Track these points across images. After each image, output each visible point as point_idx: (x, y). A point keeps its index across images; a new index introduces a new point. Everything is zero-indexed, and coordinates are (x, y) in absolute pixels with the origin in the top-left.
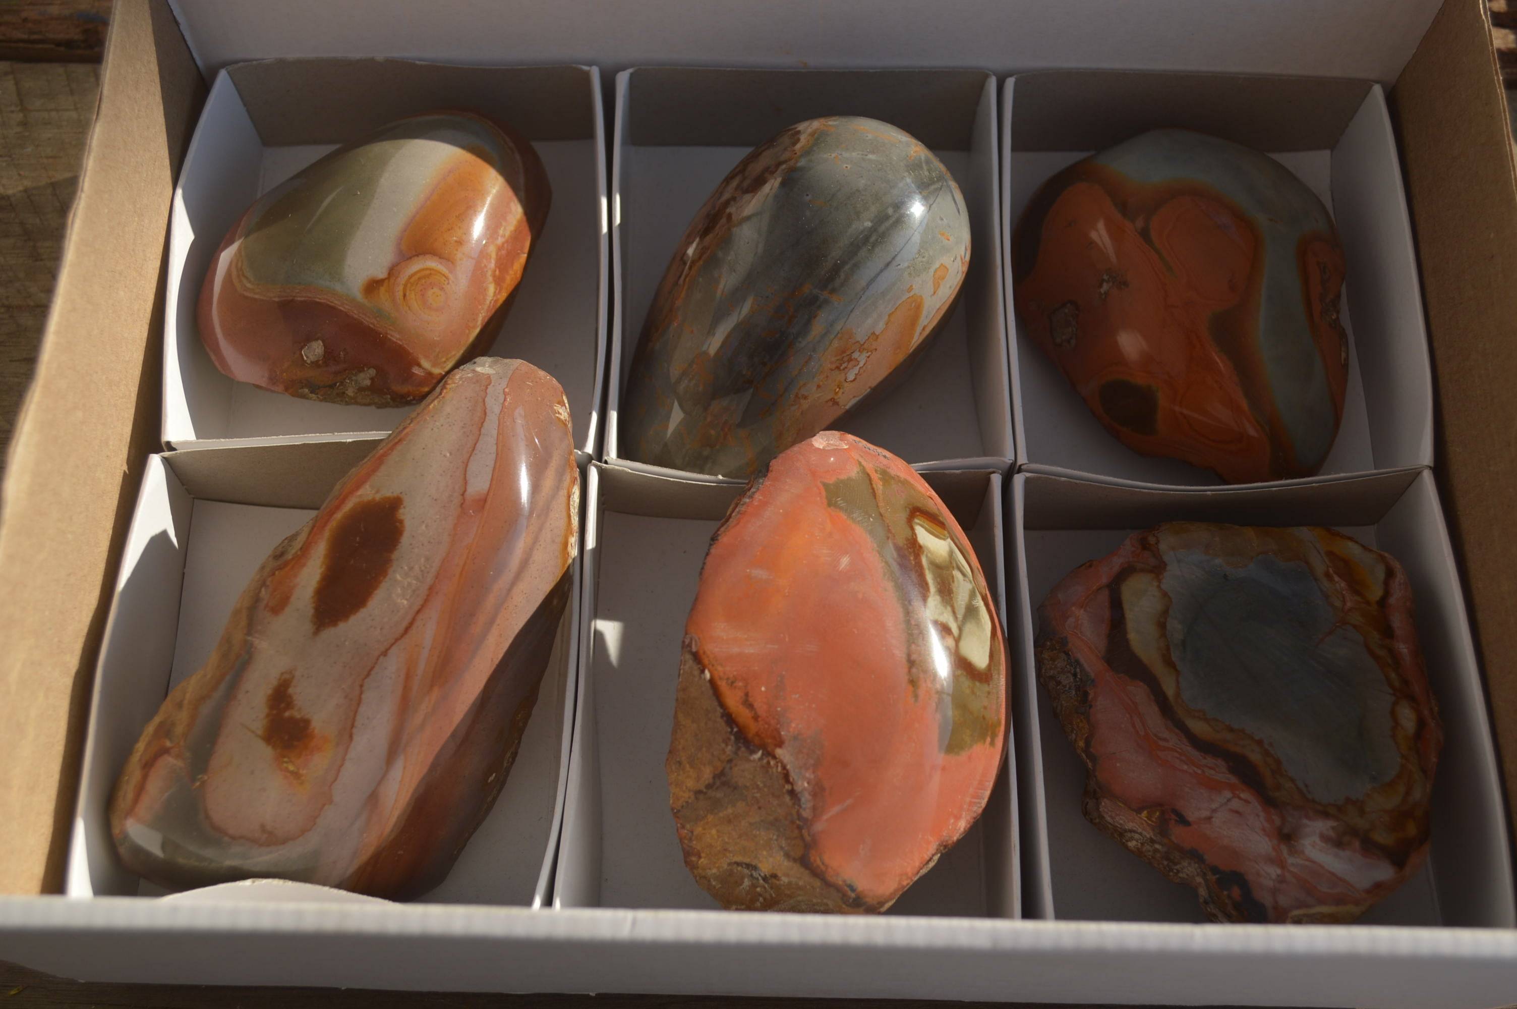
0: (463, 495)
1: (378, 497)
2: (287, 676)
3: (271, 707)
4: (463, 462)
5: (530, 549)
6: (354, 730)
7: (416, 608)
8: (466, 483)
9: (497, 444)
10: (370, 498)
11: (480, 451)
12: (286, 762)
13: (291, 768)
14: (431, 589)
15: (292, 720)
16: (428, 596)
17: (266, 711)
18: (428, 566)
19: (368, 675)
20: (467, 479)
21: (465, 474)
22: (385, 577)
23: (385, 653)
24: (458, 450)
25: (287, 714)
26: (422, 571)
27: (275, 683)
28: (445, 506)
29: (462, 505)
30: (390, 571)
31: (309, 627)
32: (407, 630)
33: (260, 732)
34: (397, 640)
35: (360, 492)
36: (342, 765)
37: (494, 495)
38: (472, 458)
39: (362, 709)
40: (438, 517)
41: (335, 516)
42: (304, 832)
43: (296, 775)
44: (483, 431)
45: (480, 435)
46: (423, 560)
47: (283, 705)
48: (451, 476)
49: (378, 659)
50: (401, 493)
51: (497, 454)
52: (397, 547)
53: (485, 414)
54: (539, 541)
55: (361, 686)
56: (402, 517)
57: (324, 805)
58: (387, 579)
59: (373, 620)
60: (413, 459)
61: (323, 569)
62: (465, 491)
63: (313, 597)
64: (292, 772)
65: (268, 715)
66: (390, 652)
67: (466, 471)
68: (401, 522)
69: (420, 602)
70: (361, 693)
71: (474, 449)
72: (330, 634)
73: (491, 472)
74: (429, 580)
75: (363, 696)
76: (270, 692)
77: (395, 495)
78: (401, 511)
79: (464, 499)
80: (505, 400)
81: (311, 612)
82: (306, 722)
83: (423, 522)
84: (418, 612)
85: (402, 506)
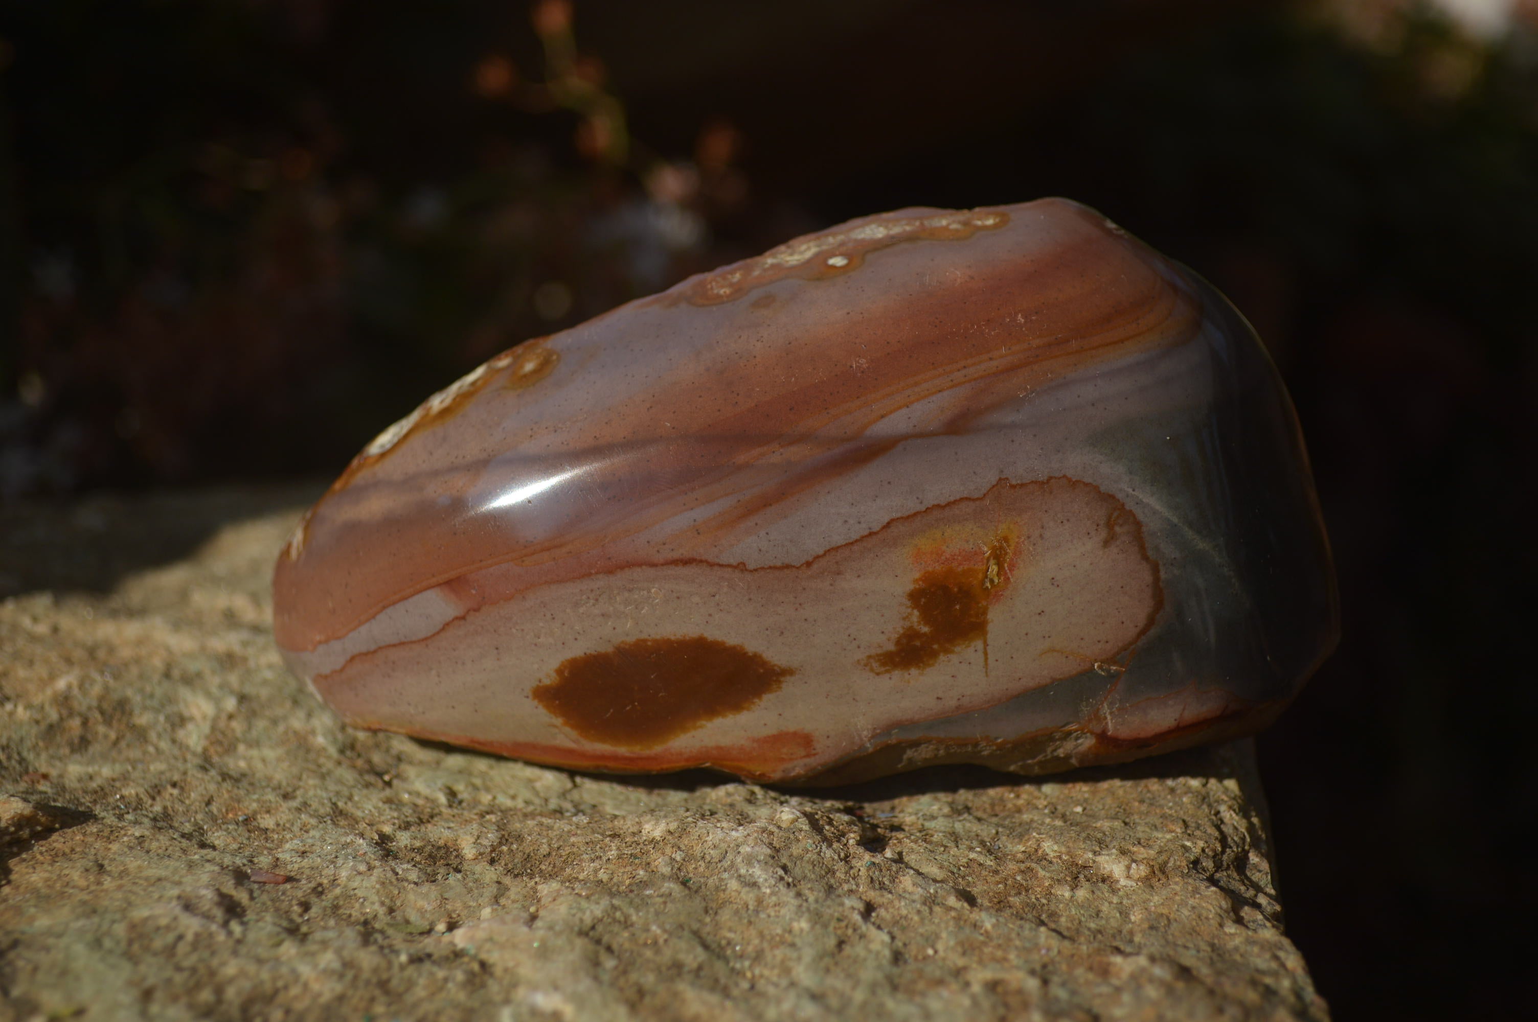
0: (463, 618)
1: (559, 721)
2: (875, 665)
3: (934, 655)
4: (427, 646)
5: (469, 470)
6: (876, 528)
7: (651, 572)
8: (446, 626)
9: (374, 617)
10: (567, 729)
11: (398, 634)
12: (992, 581)
13: (994, 569)
14: (610, 572)
15: (926, 617)
16: (622, 568)
17: (942, 657)
18: (584, 597)
19: (788, 567)
20: (441, 626)
21: (438, 633)
22: (645, 641)
23: (741, 567)
24: (418, 663)
25: (925, 629)
26: (597, 600)
27: (897, 674)
28: (495, 631)
29: (477, 610)
30: (631, 639)
31: (789, 686)
32: (686, 562)
33: (979, 644)
34: (711, 565)
35: (573, 745)
36: (938, 506)
37: (433, 576)
38: (414, 639)
39: (838, 540)
40: (514, 630)
41: (627, 754)
42: (1073, 484)
43: (998, 556)
44: (373, 647)
45: (380, 648)
46: (581, 610)
47: (918, 643)
48: (454, 650)
49: (756, 570)
50: (527, 697)
51: (384, 608)
52: (594, 653)
53: (352, 659)
54: (452, 463)
55: (809, 564)
56: (554, 675)
57: (1013, 487)
58: (644, 636)
59: (710, 615)
60: (476, 711)
61: (704, 722)
62: (457, 618)
63: (748, 709)
64: (1000, 565)
65: (947, 651)
66: (733, 561)
67: (434, 635)
68: (559, 672)
69: (637, 573)
70: (818, 557)
71: (402, 644)
72: (776, 656)
73: (410, 600)
74: (601, 582)
75: (821, 552)
76: (914, 671)
77: (536, 702)
78: (547, 682)
79: (469, 611)
80: (320, 642)
81: (768, 699)
82: (915, 597)
83: (536, 645)
84: (653, 565)
85: (541, 685)
